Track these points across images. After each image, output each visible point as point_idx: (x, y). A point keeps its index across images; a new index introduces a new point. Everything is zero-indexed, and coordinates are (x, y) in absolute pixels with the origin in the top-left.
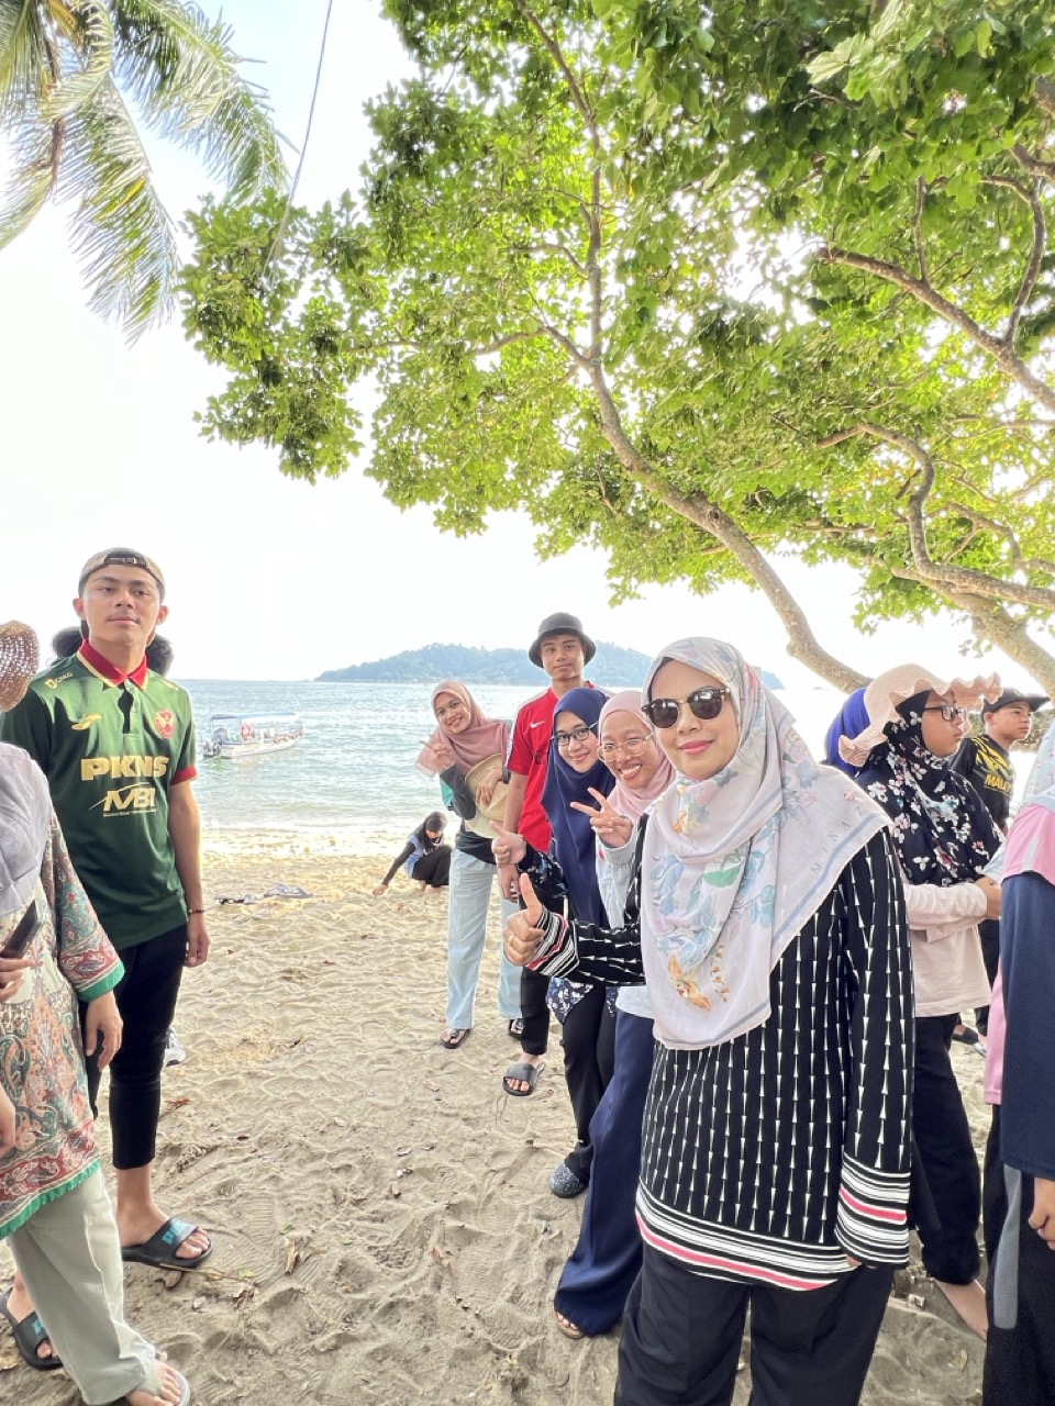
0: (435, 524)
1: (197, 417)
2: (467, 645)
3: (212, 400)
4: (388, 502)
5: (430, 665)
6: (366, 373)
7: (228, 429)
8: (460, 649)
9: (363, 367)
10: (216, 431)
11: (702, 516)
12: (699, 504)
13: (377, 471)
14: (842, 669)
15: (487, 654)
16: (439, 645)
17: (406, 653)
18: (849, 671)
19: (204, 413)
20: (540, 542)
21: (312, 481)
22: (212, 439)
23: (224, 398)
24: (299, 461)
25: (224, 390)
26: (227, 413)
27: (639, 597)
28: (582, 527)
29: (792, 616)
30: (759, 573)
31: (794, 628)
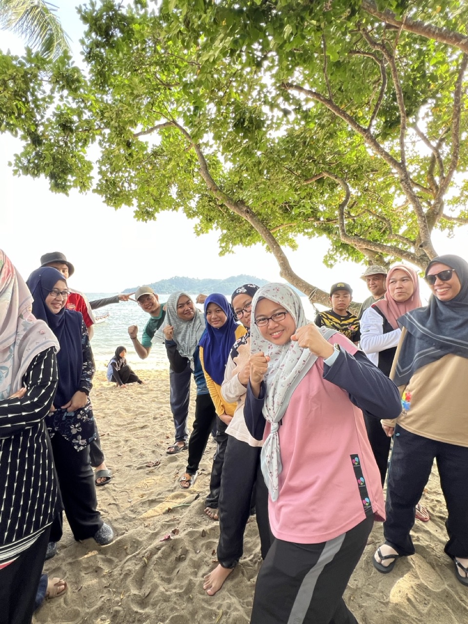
0: (134, 217)
1: (10, 164)
2: (191, 277)
3: (16, 155)
4: (105, 204)
5: (174, 286)
6: (92, 143)
7: (26, 170)
8: (187, 279)
9: (90, 140)
10: (21, 171)
11: (242, 212)
12: (241, 207)
13: (99, 191)
14: (303, 283)
15: (199, 281)
16: (178, 277)
17: (163, 281)
18: (306, 283)
19: (13, 162)
20: (196, 227)
21: (67, 194)
22: (20, 175)
23: (22, 154)
24: (59, 185)
25: (22, 150)
26: (25, 162)
27: (233, 252)
28: (210, 220)
29: (281, 258)
30: (267, 238)
31: (282, 263)
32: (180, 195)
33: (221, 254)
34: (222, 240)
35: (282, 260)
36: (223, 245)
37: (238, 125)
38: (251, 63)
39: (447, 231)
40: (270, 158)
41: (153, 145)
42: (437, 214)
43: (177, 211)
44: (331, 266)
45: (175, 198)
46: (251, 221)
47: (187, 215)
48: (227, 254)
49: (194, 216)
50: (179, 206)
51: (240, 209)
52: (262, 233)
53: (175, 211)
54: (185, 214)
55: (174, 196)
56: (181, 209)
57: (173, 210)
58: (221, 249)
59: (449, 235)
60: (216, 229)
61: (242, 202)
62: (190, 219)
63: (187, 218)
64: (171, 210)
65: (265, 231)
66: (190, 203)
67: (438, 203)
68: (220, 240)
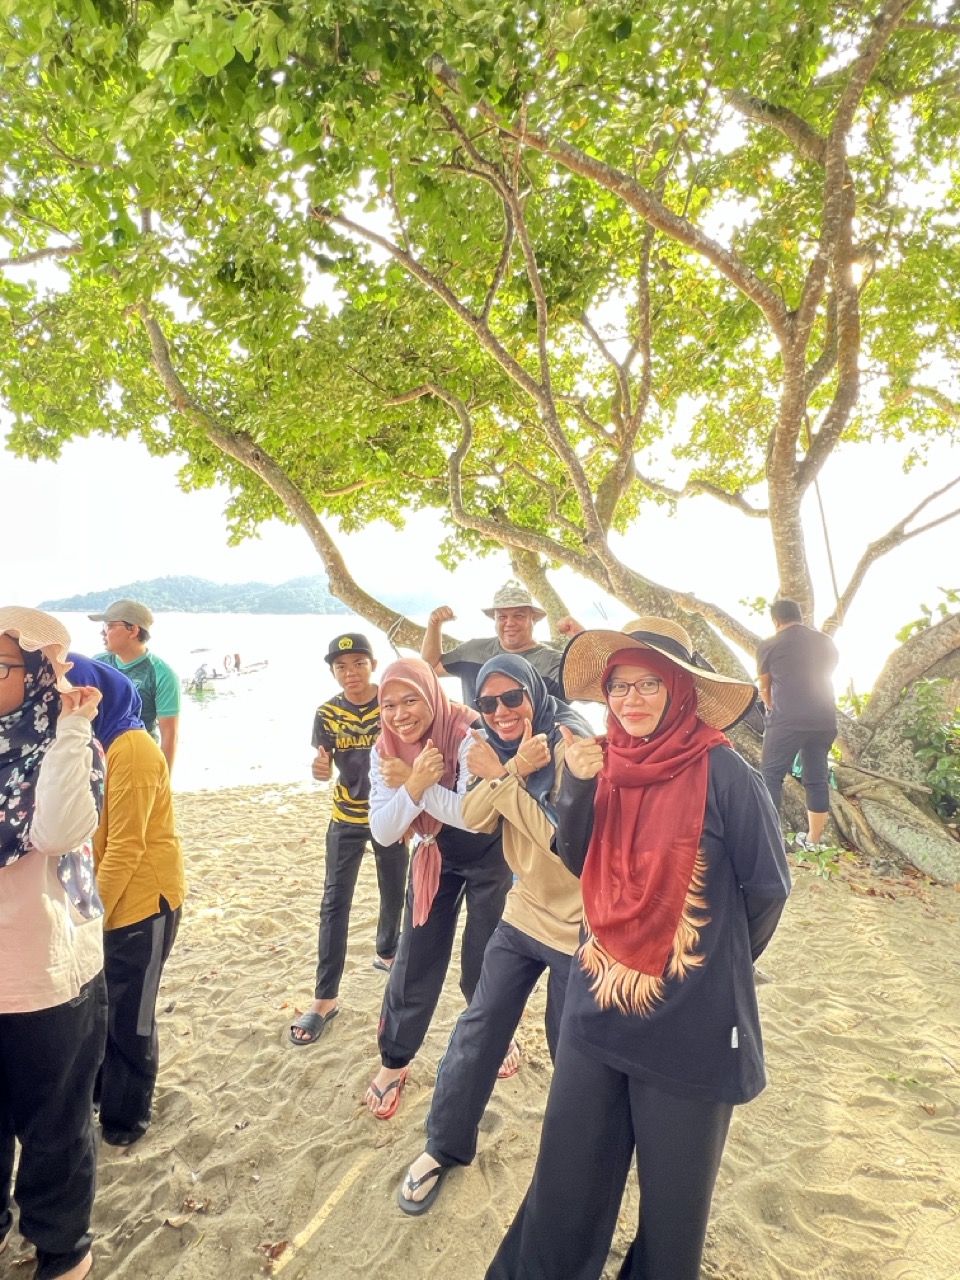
11: (244, 456)
12: (243, 445)
14: (374, 607)
28: (207, 462)
29: (329, 557)
30: (299, 514)
31: (331, 567)
32: (129, 403)
33: (234, 541)
34: (231, 512)
35: (331, 561)
36: (234, 521)
37: (224, 275)
38: (233, 153)
39: (667, 505)
40: (317, 347)
41: (47, 290)
42: (622, 480)
43: (124, 438)
44: (454, 565)
45: (119, 410)
46: (266, 476)
47: (150, 449)
48: (245, 541)
49: (166, 451)
50: (128, 429)
51: (242, 451)
52: (289, 503)
53: (119, 439)
54: (144, 446)
55: (117, 406)
56: (134, 435)
57: (114, 436)
58: (230, 533)
59: (672, 513)
60: (222, 483)
61: (247, 436)
62: (157, 457)
63: (148, 454)
64: (108, 435)
65: (295, 498)
66: (156, 423)
67: (623, 461)
68: (226, 511)
